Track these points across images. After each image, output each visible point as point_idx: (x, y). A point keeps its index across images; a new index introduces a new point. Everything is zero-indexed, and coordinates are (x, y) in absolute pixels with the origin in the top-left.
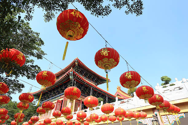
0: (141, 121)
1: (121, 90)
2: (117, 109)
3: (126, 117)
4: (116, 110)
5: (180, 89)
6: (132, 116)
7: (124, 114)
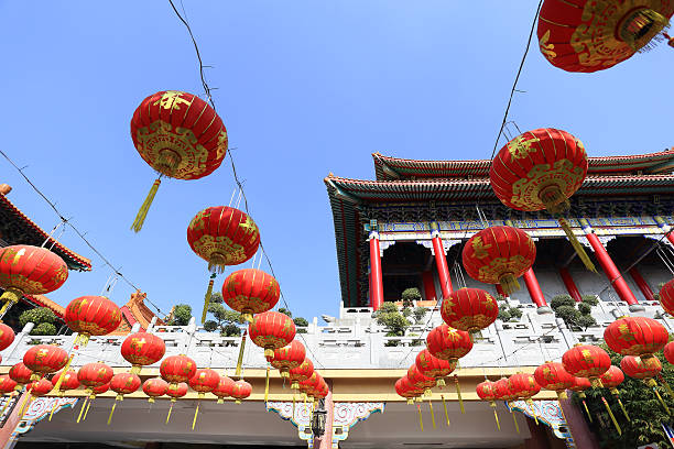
0: (277, 408)
1: (142, 304)
2: (175, 358)
3: (193, 385)
4: (169, 359)
5: (358, 345)
6: (213, 385)
7: (189, 375)
